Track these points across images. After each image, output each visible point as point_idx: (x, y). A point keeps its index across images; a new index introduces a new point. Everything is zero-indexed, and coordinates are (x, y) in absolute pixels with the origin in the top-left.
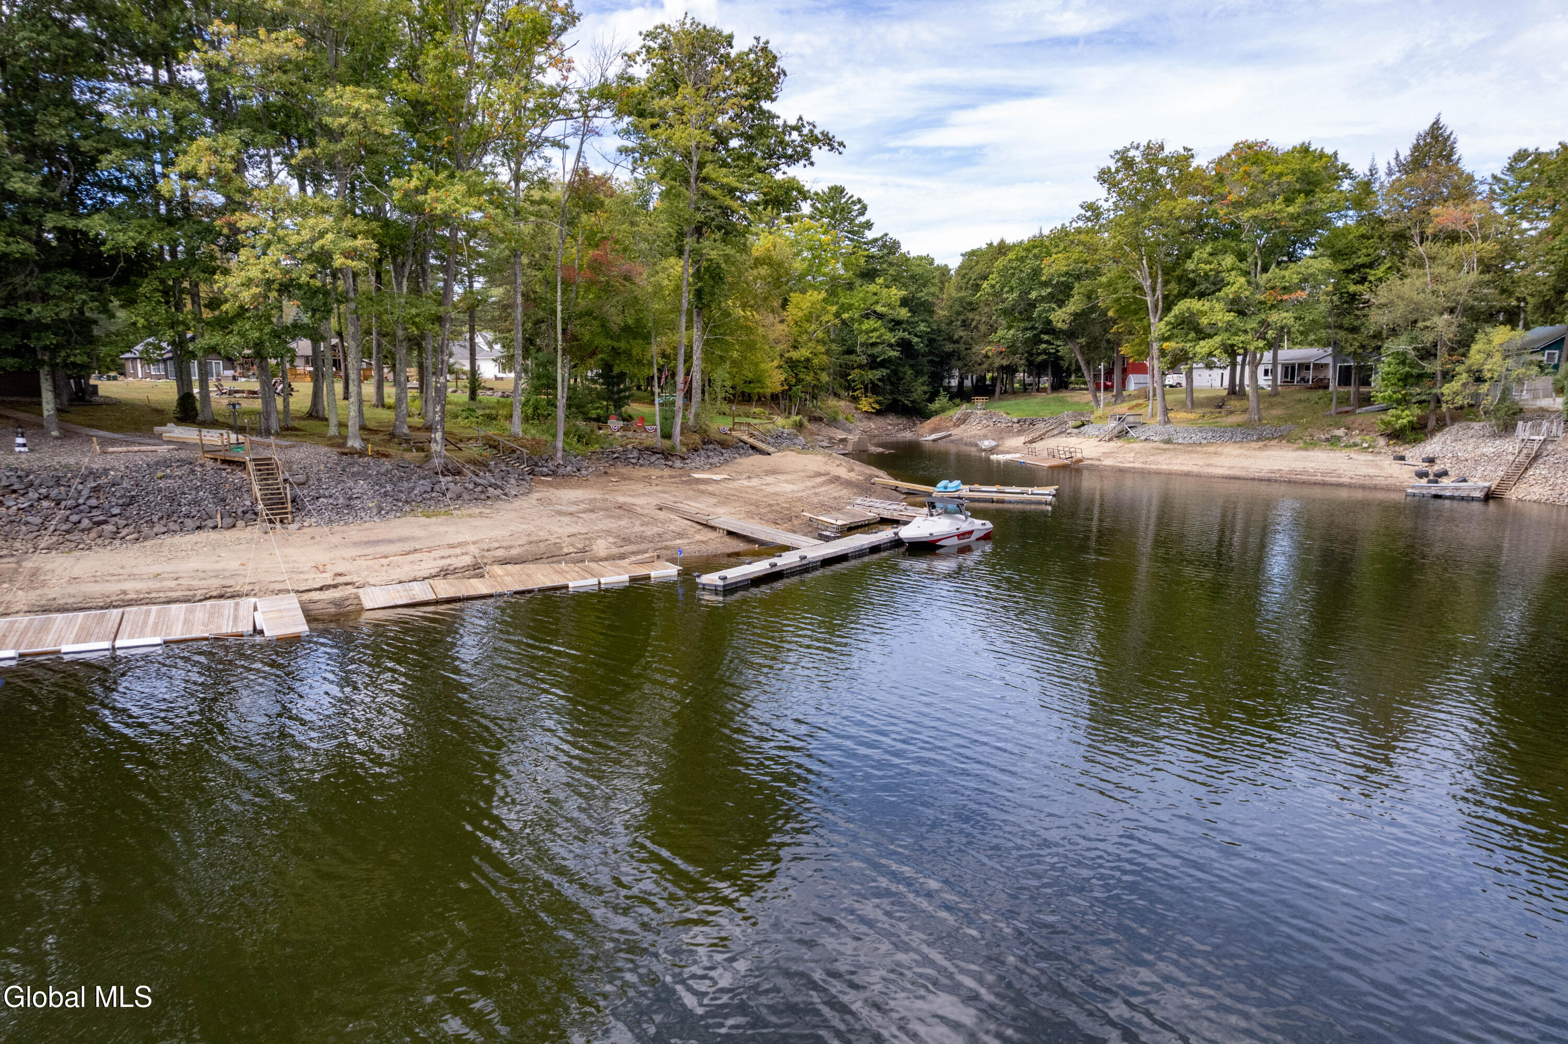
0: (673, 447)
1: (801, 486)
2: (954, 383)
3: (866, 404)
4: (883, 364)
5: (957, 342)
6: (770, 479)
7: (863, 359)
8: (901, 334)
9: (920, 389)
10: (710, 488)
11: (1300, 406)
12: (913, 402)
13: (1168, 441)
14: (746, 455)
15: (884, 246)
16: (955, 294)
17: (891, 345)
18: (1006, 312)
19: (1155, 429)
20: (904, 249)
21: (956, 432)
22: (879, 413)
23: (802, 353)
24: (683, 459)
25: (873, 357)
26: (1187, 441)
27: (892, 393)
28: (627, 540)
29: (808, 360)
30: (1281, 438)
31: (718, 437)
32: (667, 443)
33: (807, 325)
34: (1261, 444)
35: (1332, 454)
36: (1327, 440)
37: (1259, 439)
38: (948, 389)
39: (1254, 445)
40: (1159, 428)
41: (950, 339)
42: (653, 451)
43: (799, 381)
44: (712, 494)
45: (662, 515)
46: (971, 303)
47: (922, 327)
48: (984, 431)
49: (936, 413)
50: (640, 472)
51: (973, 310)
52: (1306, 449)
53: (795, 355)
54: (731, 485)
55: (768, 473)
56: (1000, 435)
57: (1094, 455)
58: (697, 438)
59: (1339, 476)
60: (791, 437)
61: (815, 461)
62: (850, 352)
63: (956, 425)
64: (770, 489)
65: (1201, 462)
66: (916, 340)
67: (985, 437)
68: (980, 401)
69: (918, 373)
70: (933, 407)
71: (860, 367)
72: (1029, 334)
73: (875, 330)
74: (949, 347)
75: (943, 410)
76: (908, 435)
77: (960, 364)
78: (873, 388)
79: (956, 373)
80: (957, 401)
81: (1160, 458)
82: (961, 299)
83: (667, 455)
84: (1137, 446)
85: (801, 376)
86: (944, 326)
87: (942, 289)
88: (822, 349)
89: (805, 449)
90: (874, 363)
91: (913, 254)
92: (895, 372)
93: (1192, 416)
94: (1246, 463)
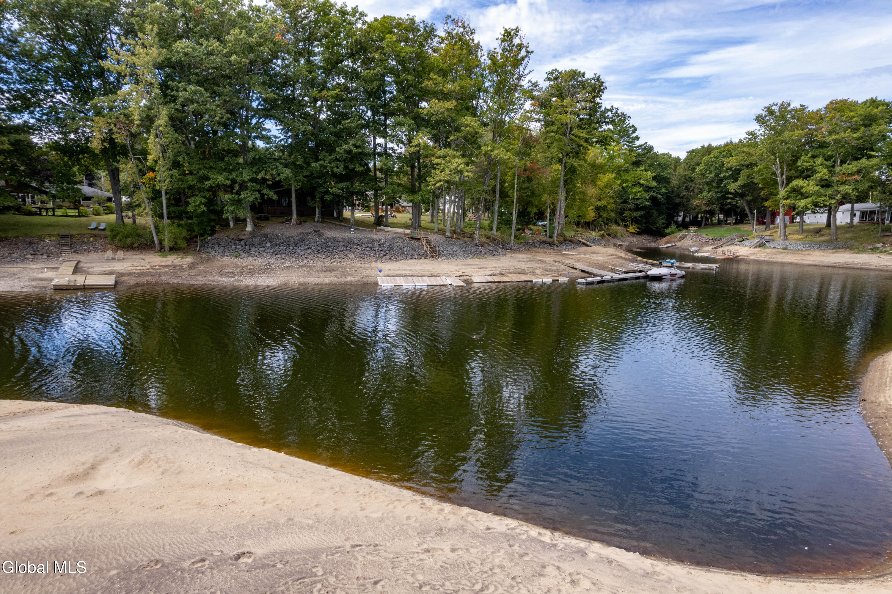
0: (554, 241)
1: (606, 258)
2: (680, 219)
3: (632, 229)
4: (642, 208)
5: (682, 198)
6: (593, 255)
7: (632, 206)
8: (652, 194)
9: (661, 221)
10: (571, 257)
11: (862, 233)
12: (657, 228)
13: (785, 249)
14: (580, 246)
15: (645, 148)
16: (682, 173)
17: (646, 200)
18: (707, 183)
19: (780, 242)
20: (655, 150)
21: (679, 244)
22: (638, 233)
23: (603, 203)
24: (557, 246)
25: (637, 205)
26: (795, 248)
27: (646, 223)
28: (546, 270)
29: (605, 206)
30: (847, 248)
31: (570, 238)
32: (551, 240)
33: (605, 189)
34: (834, 250)
35: (871, 256)
36: (871, 249)
37: (834, 248)
38: (676, 222)
39: (831, 251)
40: (782, 242)
41: (678, 196)
42: (545, 242)
43: (600, 216)
44: (572, 259)
45: (556, 264)
46: (690, 178)
47: (664, 190)
48: (693, 244)
49: (669, 234)
50: (542, 250)
51: (692, 181)
52: (858, 253)
53: (599, 204)
54: (578, 256)
55: (592, 253)
56: (702, 245)
57: (745, 254)
58: (562, 238)
59: (870, 265)
60: (599, 241)
61: (611, 250)
62: (625, 202)
63: (679, 240)
64: (594, 258)
65: (799, 258)
66: (660, 196)
67: (694, 246)
68: (693, 229)
69: (660, 214)
70: (668, 231)
71: (630, 210)
72: (719, 195)
73: (639, 192)
74: (678, 200)
75: (673, 233)
76: (653, 245)
77: (683, 209)
78: (635, 221)
79: (682, 214)
80: (681, 228)
81: (779, 256)
82: (685, 176)
83: (551, 244)
84: (768, 250)
85: (601, 214)
86: (675, 189)
87: (675, 170)
88: (612, 201)
89: (605, 246)
90: (637, 208)
91: (660, 152)
92: (648, 213)
93: (800, 237)
94: (822, 259)
